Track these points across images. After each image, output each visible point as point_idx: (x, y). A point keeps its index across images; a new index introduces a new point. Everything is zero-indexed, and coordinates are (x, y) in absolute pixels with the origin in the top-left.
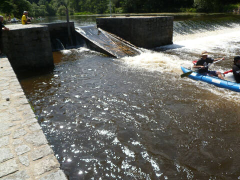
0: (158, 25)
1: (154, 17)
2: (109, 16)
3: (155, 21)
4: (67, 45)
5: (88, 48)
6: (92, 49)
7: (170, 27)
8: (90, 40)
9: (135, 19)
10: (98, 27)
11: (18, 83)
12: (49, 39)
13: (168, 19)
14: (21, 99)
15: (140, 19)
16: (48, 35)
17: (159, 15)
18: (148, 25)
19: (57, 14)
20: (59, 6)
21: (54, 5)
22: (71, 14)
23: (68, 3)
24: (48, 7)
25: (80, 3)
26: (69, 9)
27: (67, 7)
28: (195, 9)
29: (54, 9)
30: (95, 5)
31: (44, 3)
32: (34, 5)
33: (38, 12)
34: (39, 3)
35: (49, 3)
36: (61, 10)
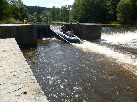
0: (93, 28)
3: (92, 26)
4: (45, 36)
5: (56, 38)
6: (58, 39)
7: (100, 30)
9: (82, 25)
12: (36, 32)
16: (36, 30)
18: (88, 28)
19: (42, 21)
20: (44, 17)
21: (41, 16)
22: (50, 22)
23: (49, 16)
24: (38, 17)
25: (55, 16)
26: (49, 19)
27: (48, 18)
28: (117, 22)
29: (41, 18)
30: (63, 17)
31: (36, 15)
32: (30, 15)
33: (32, 19)
34: (33, 15)
35: (39, 15)
36: (44, 19)
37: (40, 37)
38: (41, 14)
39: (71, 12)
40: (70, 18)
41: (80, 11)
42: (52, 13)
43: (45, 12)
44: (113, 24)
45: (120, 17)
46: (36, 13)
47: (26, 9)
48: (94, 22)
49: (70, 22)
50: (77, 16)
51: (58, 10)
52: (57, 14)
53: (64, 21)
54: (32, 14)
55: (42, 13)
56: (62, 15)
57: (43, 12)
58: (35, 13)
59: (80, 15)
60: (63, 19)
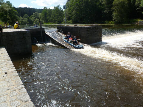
0: (93, 31)
1: (91, 26)
2: (65, 25)
3: (91, 29)
4: (40, 41)
5: (52, 43)
6: (54, 44)
8: (54, 39)
9: (80, 27)
10: (58, 31)
11: (12, 63)
12: (30, 38)
14: (14, 73)
15: (83, 27)
16: (30, 35)
18: (87, 30)
19: (34, 23)
20: (35, 19)
21: (32, 18)
23: (41, 18)
24: (29, 19)
25: (48, 17)
26: (41, 20)
27: (39, 20)
28: (113, 22)
29: (33, 21)
30: (56, 18)
31: (26, 17)
32: (21, 18)
33: (23, 22)
34: (24, 17)
35: (30, 17)
36: (36, 21)
37: (34, 43)
38: (32, 16)
39: (64, 13)
40: (64, 19)
41: (74, 11)
42: (44, 15)
43: (36, 14)
44: (109, 24)
45: (116, 15)
46: (27, 15)
47: (16, 11)
50: (71, 17)
51: (51, 11)
52: (50, 15)
53: (57, 22)
54: (22, 16)
56: (55, 16)
57: (34, 14)
58: (25, 15)
59: (74, 16)
60: (56, 20)
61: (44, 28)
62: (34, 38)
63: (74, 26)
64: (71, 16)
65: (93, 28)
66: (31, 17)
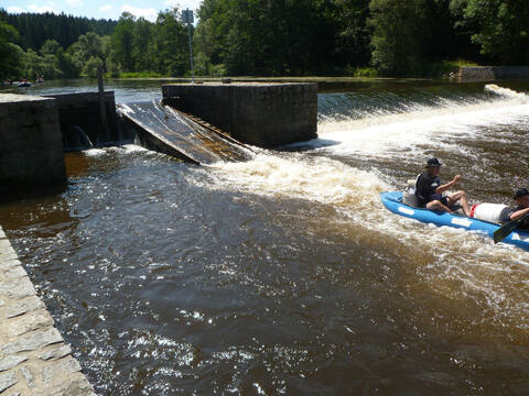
0: (285, 101)
3: (280, 92)
4: (98, 140)
6: (150, 148)
7: (311, 105)
9: (240, 87)
10: (165, 102)
12: (58, 125)
13: (306, 88)
15: (249, 87)
17: (288, 81)
18: (265, 99)
19: (82, 75)
20: (87, 57)
21: (76, 55)
22: (113, 76)
23: (108, 51)
24: (61, 58)
25: (135, 52)
26: (110, 64)
27: (104, 60)
28: (374, 71)
29: (77, 65)
30: (167, 56)
31: (53, 51)
32: (31, 54)
33: (39, 68)
34: (44, 50)
35: (65, 50)
36: (91, 66)
37: (75, 144)
38: (75, 45)
39: (197, 35)
40: (195, 58)
41: (231, 31)
42: (119, 42)
43: (91, 39)
45: (383, 47)
46: (54, 42)
47: (9, 28)
48: (288, 70)
49: (196, 74)
50: (220, 51)
51: (146, 28)
52: (143, 46)
53: (170, 71)
55: (77, 40)
56: (161, 47)
57: (83, 41)
58: (48, 42)
59: (234, 48)
60: (166, 62)
61: (113, 92)
62: (77, 127)
63: (220, 84)
64: (222, 47)
65: (285, 90)
66: (69, 50)
